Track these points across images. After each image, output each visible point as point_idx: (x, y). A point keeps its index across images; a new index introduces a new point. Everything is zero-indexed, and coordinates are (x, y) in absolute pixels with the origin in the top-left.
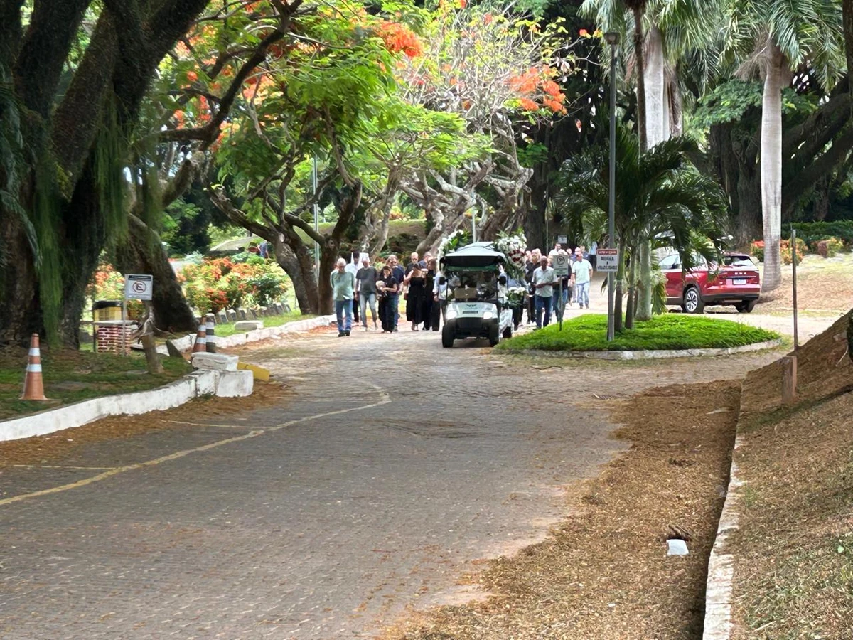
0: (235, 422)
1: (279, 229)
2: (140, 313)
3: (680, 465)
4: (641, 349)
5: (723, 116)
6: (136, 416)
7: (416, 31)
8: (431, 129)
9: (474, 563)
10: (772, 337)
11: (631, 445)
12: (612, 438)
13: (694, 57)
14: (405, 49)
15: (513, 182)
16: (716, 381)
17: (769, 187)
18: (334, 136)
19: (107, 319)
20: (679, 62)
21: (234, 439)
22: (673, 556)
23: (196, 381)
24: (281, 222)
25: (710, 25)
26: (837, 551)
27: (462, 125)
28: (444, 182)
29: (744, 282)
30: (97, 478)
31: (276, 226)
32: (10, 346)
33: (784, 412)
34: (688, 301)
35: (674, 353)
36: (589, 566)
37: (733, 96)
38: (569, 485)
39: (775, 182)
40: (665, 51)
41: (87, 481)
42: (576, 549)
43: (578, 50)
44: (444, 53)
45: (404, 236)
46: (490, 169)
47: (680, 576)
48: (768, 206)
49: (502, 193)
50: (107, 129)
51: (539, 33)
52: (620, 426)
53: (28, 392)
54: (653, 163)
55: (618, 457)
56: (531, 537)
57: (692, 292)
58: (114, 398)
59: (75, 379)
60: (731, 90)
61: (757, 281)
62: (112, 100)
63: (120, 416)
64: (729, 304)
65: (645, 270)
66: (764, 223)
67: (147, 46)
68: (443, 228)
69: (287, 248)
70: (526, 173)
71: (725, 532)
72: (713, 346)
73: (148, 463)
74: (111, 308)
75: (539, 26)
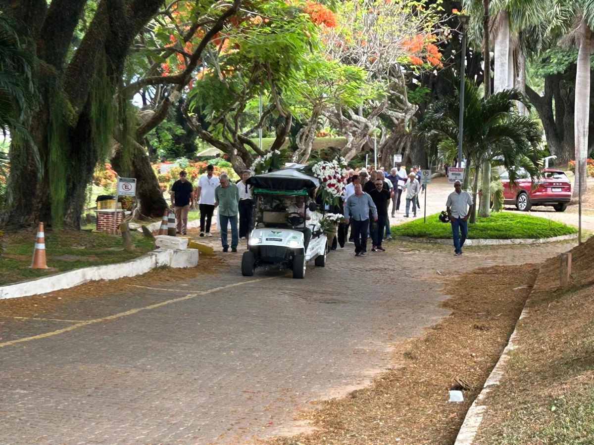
0: (178, 287)
1: (234, 145)
2: (133, 203)
3: (481, 329)
4: (478, 238)
5: (552, 70)
6: (111, 281)
7: (332, 10)
8: (343, 78)
9: (312, 403)
10: (573, 232)
11: (451, 313)
12: (439, 306)
13: (533, 30)
14: (325, 21)
15: (404, 114)
16: (526, 264)
17: (580, 124)
18: (273, 82)
19: (106, 208)
20: (520, 33)
21: (175, 300)
22: (452, 402)
23: (156, 256)
24: (235, 141)
25: (543, 9)
26: (550, 410)
27: (365, 75)
28: (353, 113)
29: (560, 190)
30: (69, 329)
31: (231, 143)
32: (31, 228)
33: (559, 293)
34: (520, 202)
35: (502, 242)
36: (392, 408)
37: (560, 56)
38: (398, 343)
39: (584, 120)
40: (510, 26)
41: (62, 331)
42: (387, 394)
43: (451, 24)
44: (356, 24)
45: (331, 148)
46: (387, 105)
47: (452, 418)
48: (579, 137)
49: (396, 121)
50: (99, 80)
51: (424, 10)
52: (449, 297)
53: (36, 262)
54: (490, 107)
55: (440, 321)
56: (358, 384)
57: (523, 196)
58: (95, 268)
59: (71, 253)
60: (558, 52)
61: (569, 189)
62: (104, 59)
63: (99, 281)
64: (549, 205)
65: (486, 181)
66: (576, 149)
67: (128, 22)
68: (352, 146)
69: (240, 159)
70: (414, 108)
71: (489, 386)
72: (530, 237)
73: (109, 318)
74: (109, 201)
75: (425, 5)
